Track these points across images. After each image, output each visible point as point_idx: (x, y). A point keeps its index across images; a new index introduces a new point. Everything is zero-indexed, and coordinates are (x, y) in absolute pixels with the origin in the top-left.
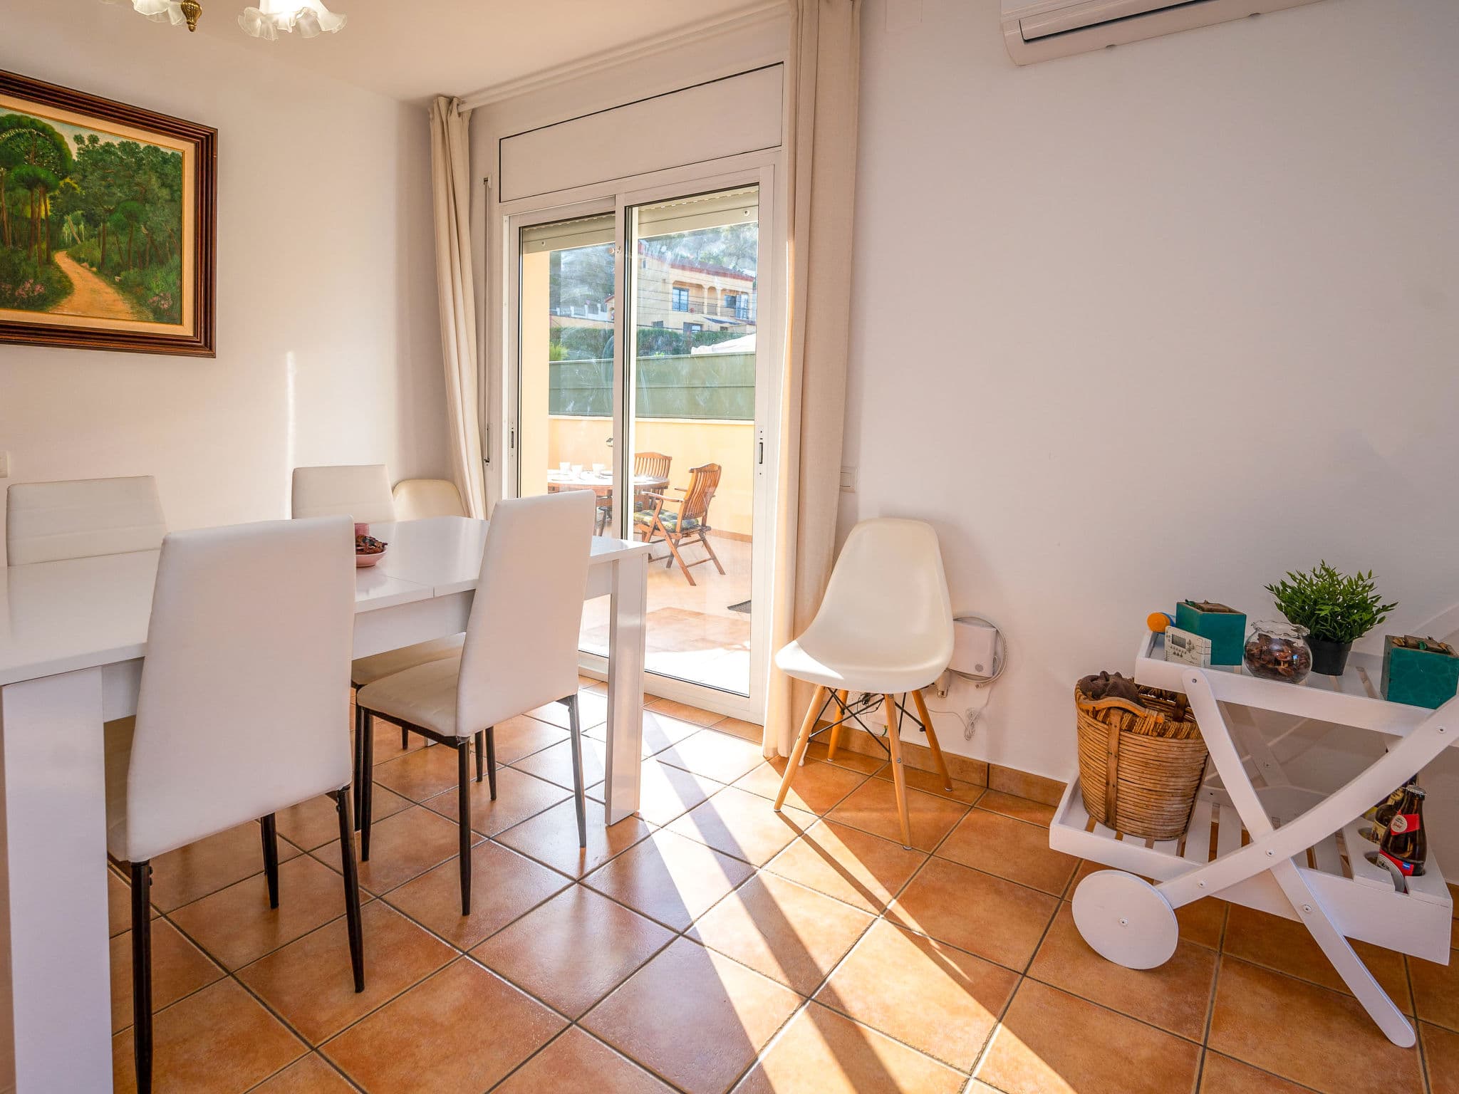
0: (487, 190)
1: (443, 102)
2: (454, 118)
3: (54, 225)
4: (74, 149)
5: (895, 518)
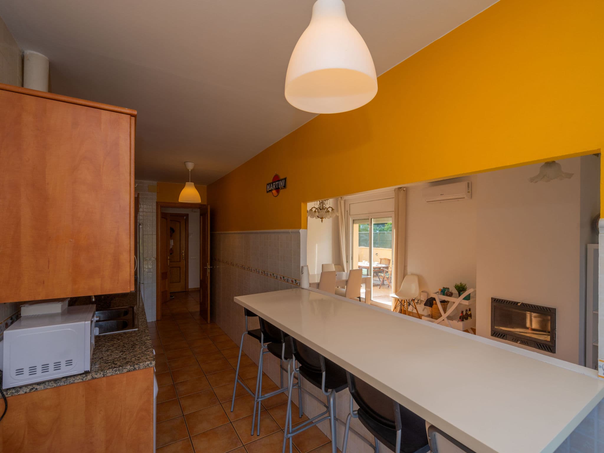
0: (347, 213)
1: (340, 198)
2: (342, 201)
5: (413, 274)
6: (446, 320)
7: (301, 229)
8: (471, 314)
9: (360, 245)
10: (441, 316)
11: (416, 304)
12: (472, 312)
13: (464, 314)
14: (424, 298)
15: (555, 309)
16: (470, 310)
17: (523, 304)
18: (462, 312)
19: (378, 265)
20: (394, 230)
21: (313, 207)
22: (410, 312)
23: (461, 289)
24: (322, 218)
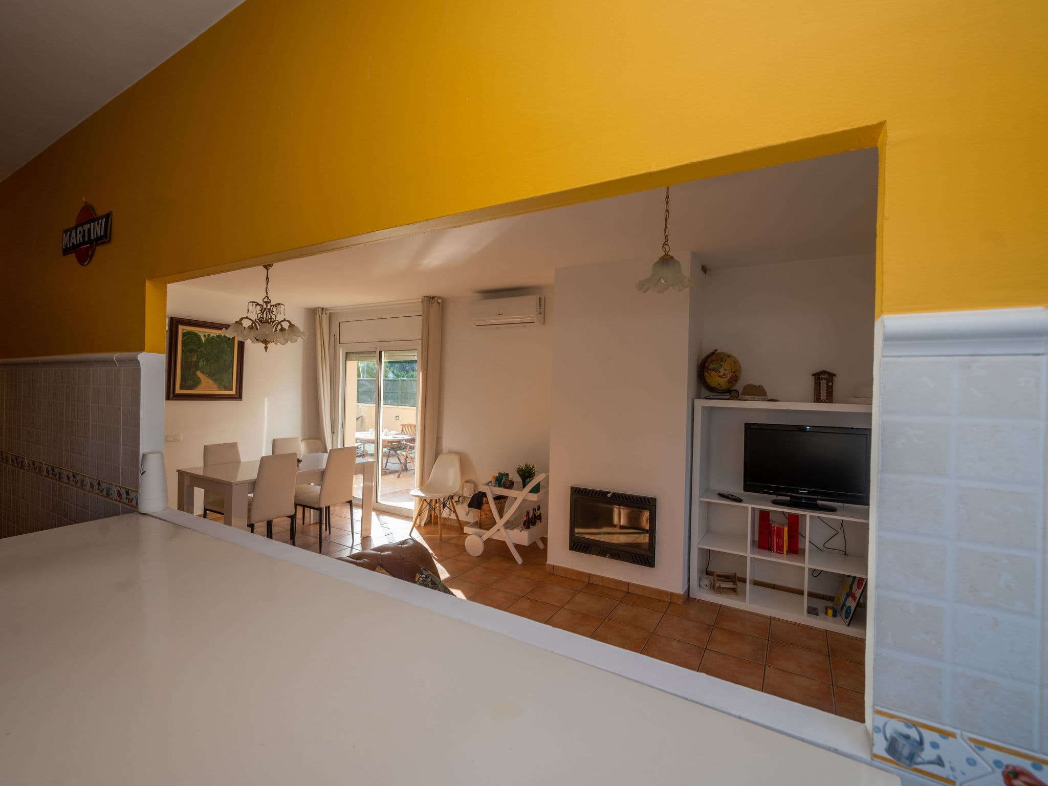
0: (335, 340)
1: (320, 310)
2: (324, 315)
3: (197, 363)
4: (203, 339)
5: (451, 452)
6: (502, 530)
7: (143, 353)
8: (540, 514)
9: (359, 400)
10: (495, 523)
11: (455, 504)
12: (542, 511)
13: (530, 517)
14: (468, 493)
15: (656, 499)
16: (539, 508)
17: (614, 494)
18: (528, 513)
19: (396, 436)
20: (421, 374)
21: (243, 317)
22: (445, 519)
23: (527, 474)
24: (266, 342)
